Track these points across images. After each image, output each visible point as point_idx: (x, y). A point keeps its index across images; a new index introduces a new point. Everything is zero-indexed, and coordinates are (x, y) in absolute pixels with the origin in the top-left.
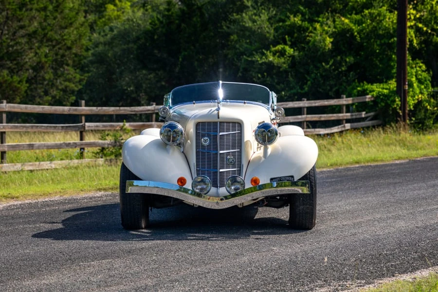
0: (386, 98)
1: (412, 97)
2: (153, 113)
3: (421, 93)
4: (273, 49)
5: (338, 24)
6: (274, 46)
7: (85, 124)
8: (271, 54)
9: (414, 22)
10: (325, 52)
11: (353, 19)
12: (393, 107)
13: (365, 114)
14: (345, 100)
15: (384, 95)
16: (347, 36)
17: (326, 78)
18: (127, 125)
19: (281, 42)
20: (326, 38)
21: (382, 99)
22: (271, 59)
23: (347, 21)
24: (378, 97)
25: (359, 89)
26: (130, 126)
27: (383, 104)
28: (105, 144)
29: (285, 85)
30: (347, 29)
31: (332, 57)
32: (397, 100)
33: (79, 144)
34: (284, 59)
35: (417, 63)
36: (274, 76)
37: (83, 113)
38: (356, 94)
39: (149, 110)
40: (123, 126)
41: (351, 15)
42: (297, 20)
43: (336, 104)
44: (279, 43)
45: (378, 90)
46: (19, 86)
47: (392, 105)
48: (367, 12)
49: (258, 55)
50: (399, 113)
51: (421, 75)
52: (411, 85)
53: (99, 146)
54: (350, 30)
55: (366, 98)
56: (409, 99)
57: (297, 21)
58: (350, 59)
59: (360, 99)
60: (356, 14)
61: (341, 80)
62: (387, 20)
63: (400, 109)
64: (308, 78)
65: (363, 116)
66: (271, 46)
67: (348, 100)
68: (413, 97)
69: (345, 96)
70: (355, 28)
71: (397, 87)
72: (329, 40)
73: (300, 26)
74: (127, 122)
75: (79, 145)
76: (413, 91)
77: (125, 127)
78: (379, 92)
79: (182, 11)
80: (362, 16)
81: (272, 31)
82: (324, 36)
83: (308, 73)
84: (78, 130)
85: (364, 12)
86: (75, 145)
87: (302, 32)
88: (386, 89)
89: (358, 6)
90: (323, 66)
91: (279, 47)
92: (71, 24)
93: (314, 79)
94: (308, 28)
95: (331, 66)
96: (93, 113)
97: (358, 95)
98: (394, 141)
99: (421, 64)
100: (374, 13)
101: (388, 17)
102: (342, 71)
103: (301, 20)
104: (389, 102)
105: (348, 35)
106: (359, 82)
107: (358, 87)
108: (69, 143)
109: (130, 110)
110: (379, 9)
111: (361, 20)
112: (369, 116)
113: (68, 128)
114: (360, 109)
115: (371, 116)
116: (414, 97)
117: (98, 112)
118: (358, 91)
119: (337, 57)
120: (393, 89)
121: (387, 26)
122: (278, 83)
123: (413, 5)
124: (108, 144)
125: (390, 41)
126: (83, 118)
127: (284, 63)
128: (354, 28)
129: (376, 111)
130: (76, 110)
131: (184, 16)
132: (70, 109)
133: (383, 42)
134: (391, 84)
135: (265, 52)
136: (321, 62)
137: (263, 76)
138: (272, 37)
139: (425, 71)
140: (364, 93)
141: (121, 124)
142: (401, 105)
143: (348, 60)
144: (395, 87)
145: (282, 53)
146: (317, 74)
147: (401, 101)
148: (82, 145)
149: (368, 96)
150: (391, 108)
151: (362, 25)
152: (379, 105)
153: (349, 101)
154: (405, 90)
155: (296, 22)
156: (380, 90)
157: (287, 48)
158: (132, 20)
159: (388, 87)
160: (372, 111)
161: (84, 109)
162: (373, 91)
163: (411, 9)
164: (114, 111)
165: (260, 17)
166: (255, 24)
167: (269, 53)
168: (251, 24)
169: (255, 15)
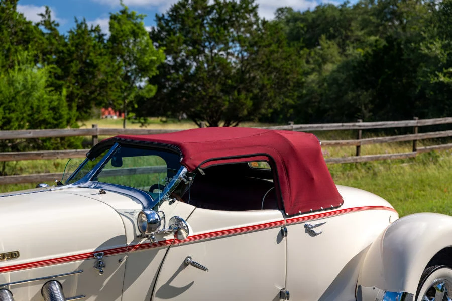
4: (445, 71)
6: (447, 68)
8: (443, 74)
22: (442, 79)
36: (445, 93)
46: (245, 102)
49: (432, 77)
66: (444, 69)
81: (446, 56)
135: (438, 74)
138: (445, 61)
165: (435, 45)
166: (430, 51)
167: (441, 75)
168: (427, 51)
169: (431, 43)
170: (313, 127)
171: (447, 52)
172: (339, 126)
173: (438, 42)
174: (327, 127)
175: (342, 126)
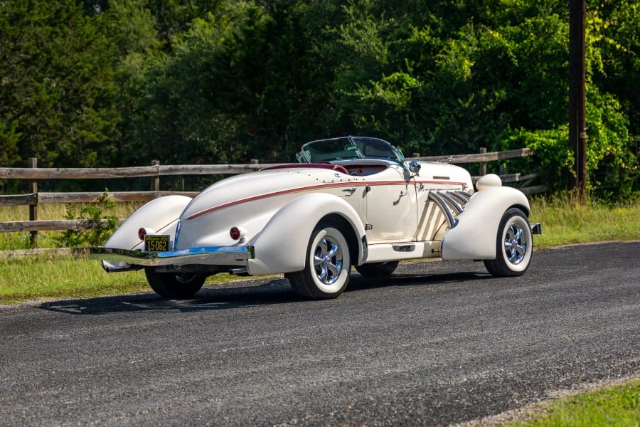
0: (553, 152)
1: (595, 150)
2: (156, 177)
3: (612, 143)
4: (385, 79)
5: (484, 41)
6: (387, 75)
7: (37, 195)
8: (382, 85)
9: (601, 36)
10: (463, 82)
11: (507, 33)
12: (563, 165)
13: (520, 177)
14: (486, 156)
15: (549, 147)
16: (498, 58)
17: (464, 122)
18: (111, 196)
19: (399, 68)
20: (464, 60)
21: (547, 153)
22: (380, 93)
23: (497, 35)
24: (539, 150)
25: (512, 138)
26: (115, 196)
27: (548, 161)
28: (72, 225)
29: (402, 133)
30: (498, 47)
31: (473, 91)
32: (569, 154)
33: (27, 225)
34: (401, 94)
35: (608, 99)
36: (386, 120)
37: (34, 177)
38: (508, 145)
39: (148, 173)
40: (104, 197)
41: (505, 26)
42: (424, 35)
43: (469, 161)
44: (396, 70)
45: (541, 139)
47: (561, 163)
48: (529, 21)
49: (363, 88)
50: (572, 174)
51: (613, 117)
52: (593, 132)
53: (63, 228)
54: (503, 49)
55: (521, 152)
56: (590, 153)
57: (424, 37)
58: (501, 94)
59: (513, 154)
60: (513, 25)
61: (488, 125)
62: (559, 32)
63: (574, 168)
64: (437, 123)
65: (517, 179)
66: (383, 75)
67: (490, 155)
68: (597, 150)
69: (485, 149)
70: (510, 46)
71: (570, 135)
72: (467, 64)
73: (428, 44)
74: (110, 191)
75: (26, 227)
76: (597, 141)
77: (106, 198)
78: (542, 142)
79: (269, 24)
80: (521, 28)
81: (386, 51)
82: (461, 58)
83: (437, 115)
84: (26, 204)
85: (524, 22)
86: (20, 227)
87: (432, 53)
88: (553, 138)
89: (518, 13)
90: (460, 105)
91: (396, 76)
92: (89, 43)
93: (446, 123)
94: (441, 47)
95: (472, 103)
96: (51, 177)
97: (511, 148)
98: (562, 217)
99: (613, 100)
100: (540, 24)
101: (561, 28)
102: (488, 112)
103: (430, 35)
104: (557, 158)
105: (500, 57)
106: (513, 128)
107: (510, 135)
108: (11, 224)
109: (116, 172)
110: (549, 17)
111: (520, 34)
112: (527, 180)
113: (9, 201)
114: (514, 169)
115: (531, 178)
116: (600, 149)
117: (60, 175)
118: (511, 142)
119: (481, 90)
120: (564, 138)
121: (559, 42)
122: (391, 131)
123: (599, 10)
124: (78, 226)
125: (563, 65)
126: (35, 185)
127: (400, 99)
128: (507, 45)
129: (538, 171)
130: (21, 173)
131: (272, 31)
132: (11, 171)
133: (552, 65)
134: (561, 130)
135: (373, 83)
136: (456, 97)
137: (369, 120)
138: (385, 61)
139: (620, 111)
140: (520, 144)
141: (101, 194)
142: (575, 162)
143: (497, 94)
144: (567, 135)
145: (398, 85)
146: (450, 116)
147: (575, 156)
148: (32, 226)
149: (524, 149)
150: (560, 168)
151: (522, 41)
152: (542, 163)
153: (494, 156)
154: (582, 140)
155: (422, 38)
156: (544, 139)
157: (407, 77)
158: (200, 39)
159: (557, 135)
160: (533, 173)
161: (35, 171)
162: (534, 141)
163: (595, 16)
164: (86, 173)
165: (366, 30)
166: (358, 41)
167: (378, 86)
168: (352, 42)
169: (359, 27)
170: (187, 169)
171: (388, 43)
172: (225, 169)
173: (372, 25)
174: (208, 170)
175: (230, 168)
